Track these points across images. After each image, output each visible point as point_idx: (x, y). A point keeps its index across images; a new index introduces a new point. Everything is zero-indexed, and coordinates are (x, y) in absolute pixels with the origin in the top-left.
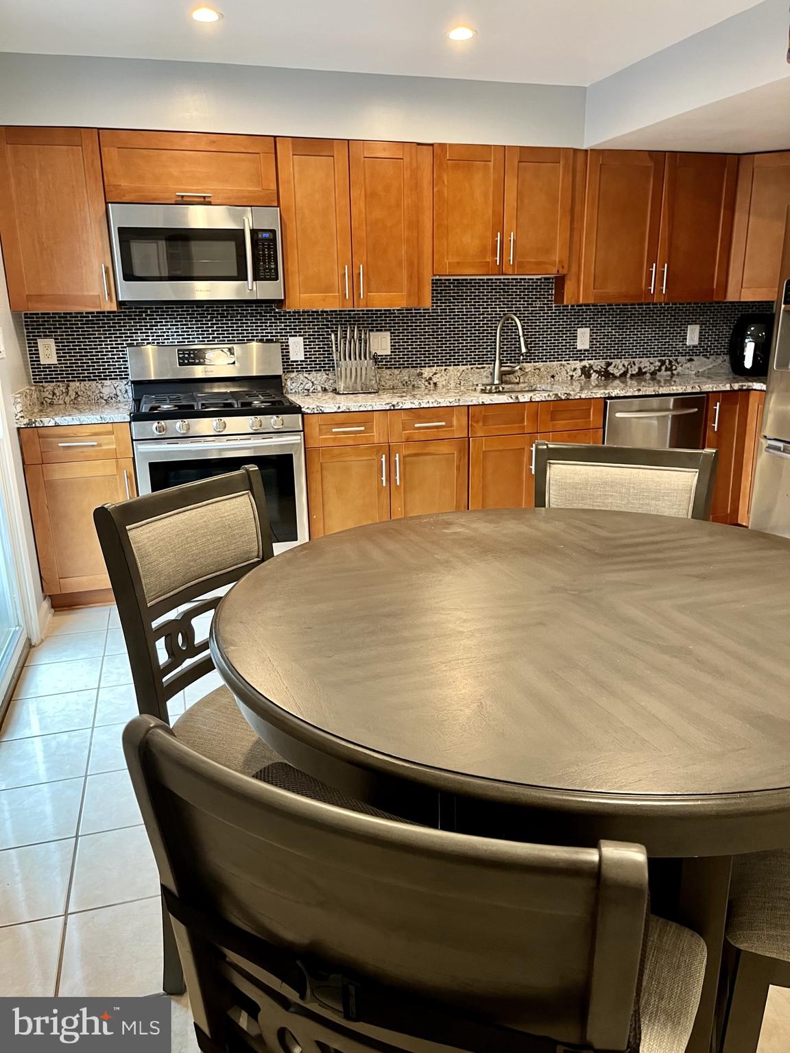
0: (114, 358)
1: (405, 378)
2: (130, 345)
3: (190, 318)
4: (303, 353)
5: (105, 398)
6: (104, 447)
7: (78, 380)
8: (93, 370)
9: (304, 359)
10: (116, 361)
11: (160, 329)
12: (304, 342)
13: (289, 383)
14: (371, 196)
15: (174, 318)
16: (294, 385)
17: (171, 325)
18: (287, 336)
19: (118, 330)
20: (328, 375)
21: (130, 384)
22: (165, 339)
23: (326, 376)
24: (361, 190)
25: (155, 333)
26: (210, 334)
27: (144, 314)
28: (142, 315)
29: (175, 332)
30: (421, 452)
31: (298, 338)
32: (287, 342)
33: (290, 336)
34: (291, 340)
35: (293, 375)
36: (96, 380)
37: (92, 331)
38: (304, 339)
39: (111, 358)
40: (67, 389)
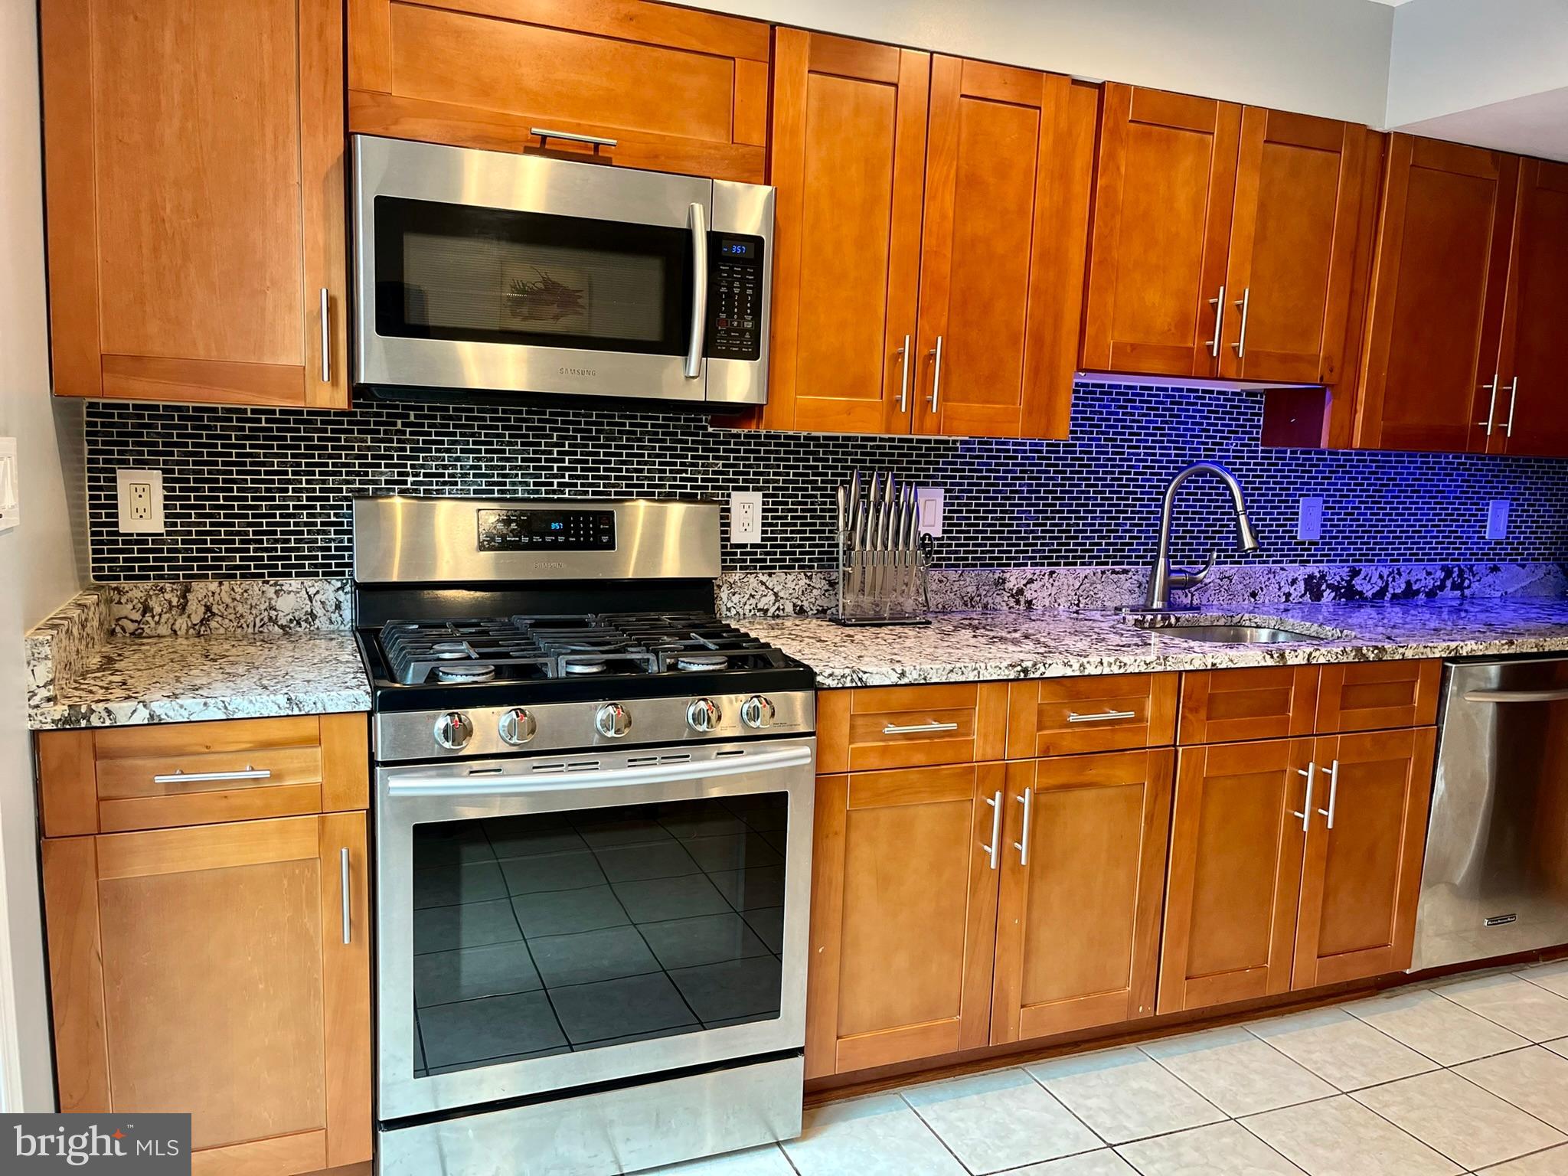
0: (314, 524)
1: (969, 589)
2: (361, 494)
3: (511, 436)
4: (760, 528)
5: (283, 622)
6: (290, 782)
7: (215, 576)
8: (256, 550)
9: (759, 541)
10: (318, 532)
11: (437, 459)
12: (764, 503)
13: (724, 594)
14: (968, 184)
15: (473, 435)
16: (736, 599)
17: (463, 451)
18: (728, 488)
19: (330, 456)
20: (810, 578)
21: (348, 588)
22: (444, 483)
23: (804, 581)
24: (950, 166)
25: (422, 466)
26: (555, 476)
27: (399, 422)
28: (395, 424)
29: (472, 467)
30: (1073, 780)
31: (751, 493)
32: (727, 503)
33: (735, 489)
34: (737, 499)
35: (736, 576)
36: (262, 575)
37: (265, 455)
38: (764, 496)
39: (306, 524)
40: (184, 597)
